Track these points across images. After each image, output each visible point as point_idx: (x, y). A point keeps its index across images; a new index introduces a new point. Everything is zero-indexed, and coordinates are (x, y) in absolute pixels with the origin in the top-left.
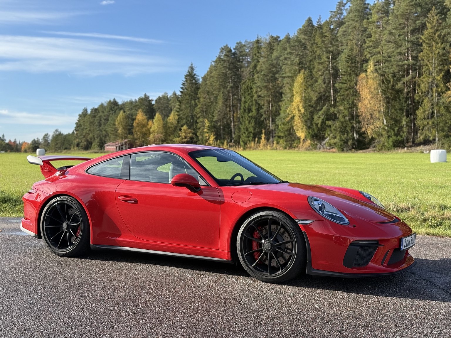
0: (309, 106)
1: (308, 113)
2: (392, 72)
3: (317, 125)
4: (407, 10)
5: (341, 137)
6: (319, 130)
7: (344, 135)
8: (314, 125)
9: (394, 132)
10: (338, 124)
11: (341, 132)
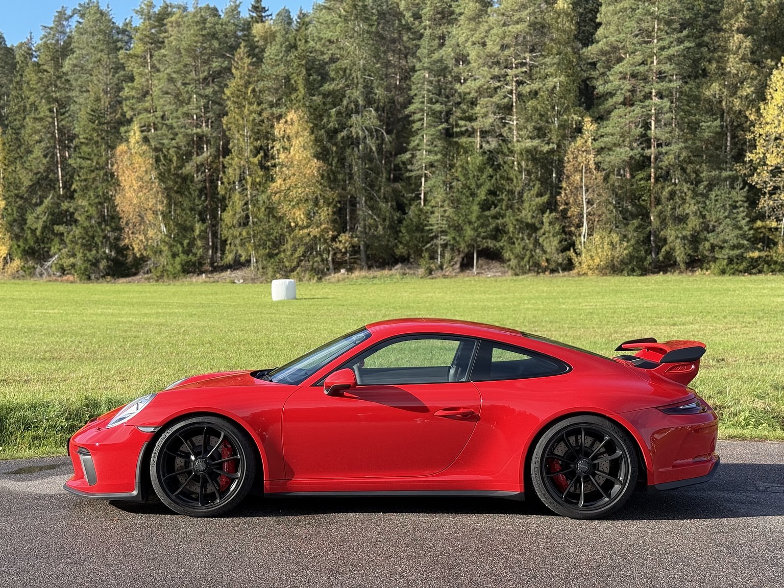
0: (17, 196)
1: (15, 209)
2: (175, 145)
3: (33, 231)
4: (196, 42)
5: (85, 255)
6: (37, 241)
7: (90, 250)
8: (29, 232)
9: (183, 247)
10: (77, 231)
11: (83, 245)
